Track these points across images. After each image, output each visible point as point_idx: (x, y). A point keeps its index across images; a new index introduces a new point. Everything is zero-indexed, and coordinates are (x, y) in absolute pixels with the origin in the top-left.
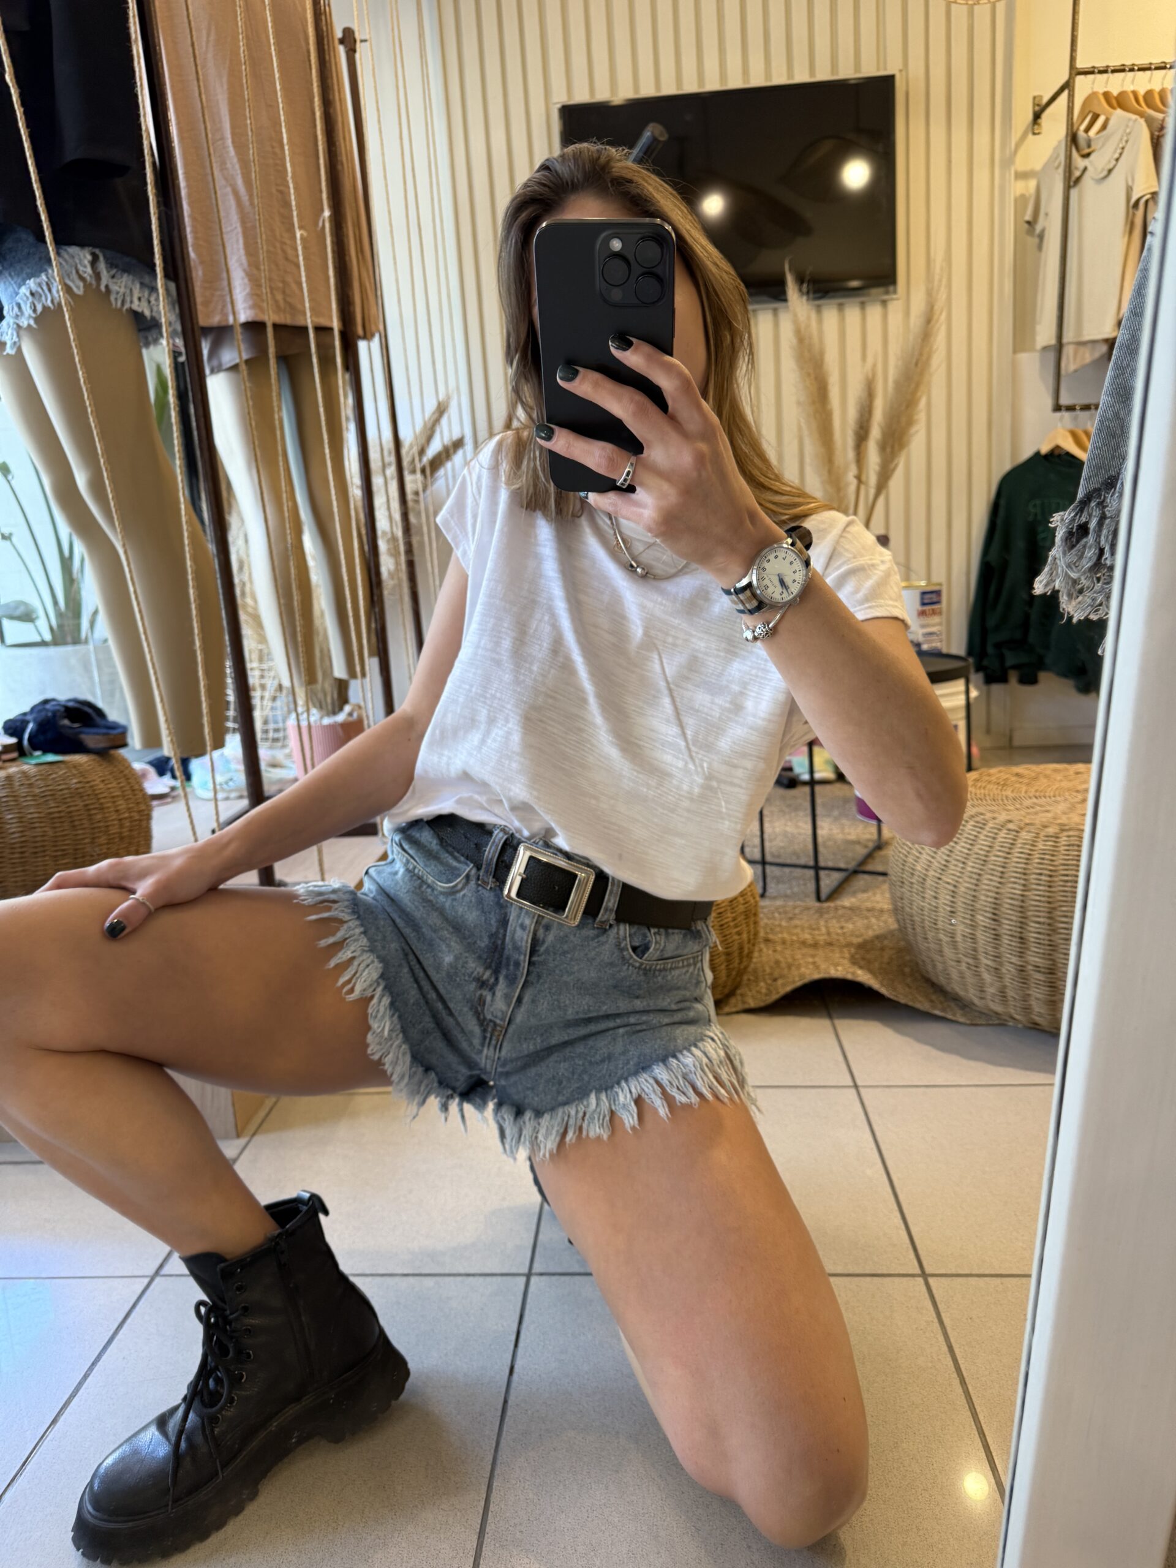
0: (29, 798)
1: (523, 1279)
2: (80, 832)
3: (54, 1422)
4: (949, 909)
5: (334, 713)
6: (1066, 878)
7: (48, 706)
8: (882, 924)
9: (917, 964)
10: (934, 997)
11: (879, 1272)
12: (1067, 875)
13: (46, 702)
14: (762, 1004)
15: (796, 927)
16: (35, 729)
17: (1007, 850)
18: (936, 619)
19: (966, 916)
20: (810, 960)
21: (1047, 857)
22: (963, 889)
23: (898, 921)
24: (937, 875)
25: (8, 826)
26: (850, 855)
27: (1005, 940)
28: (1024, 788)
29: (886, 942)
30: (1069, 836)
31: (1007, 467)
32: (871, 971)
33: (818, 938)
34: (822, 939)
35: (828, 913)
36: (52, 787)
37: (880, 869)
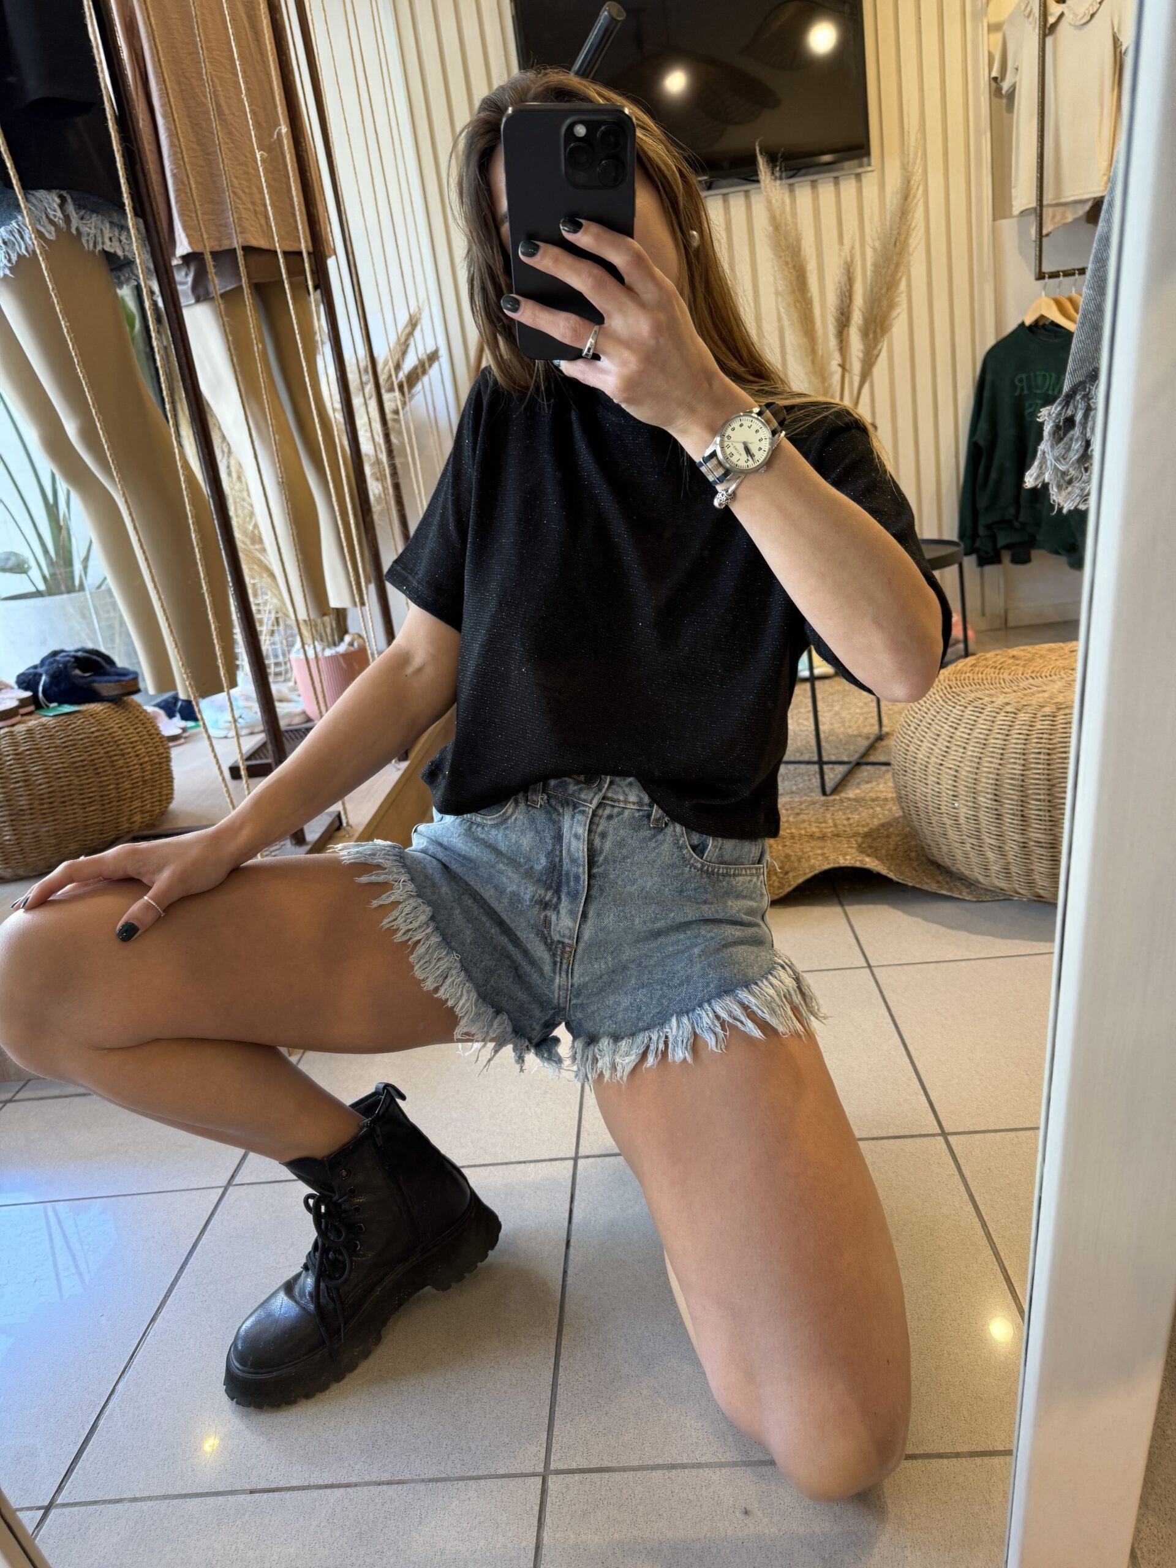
0: (51, 750)
1: (570, 1164)
2: (104, 779)
3: (153, 1319)
4: (951, 793)
5: (335, 645)
7: (58, 658)
8: (886, 812)
9: (922, 848)
10: (940, 878)
11: (902, 1134)
13: (55, 654)
15: (804, 821)
16: (48, 680)
17: (1007, 732)
19: (968, 799)
20: (819, 852)
21: (1045, 736)
22: (964, 773)
23: (902, 808)
24: (939, 762)
25: (36, 778)
26: (852, 748)
27: (1007, 819)
28: (1021, 669)
29: (891, 830)
30: (1065, 715)
31: (991, 341)
32: (878, 858)
33: (825, 830)
34: (829, 831)
35: (833, 805)
36: (71, 738)
37: (882, 759)
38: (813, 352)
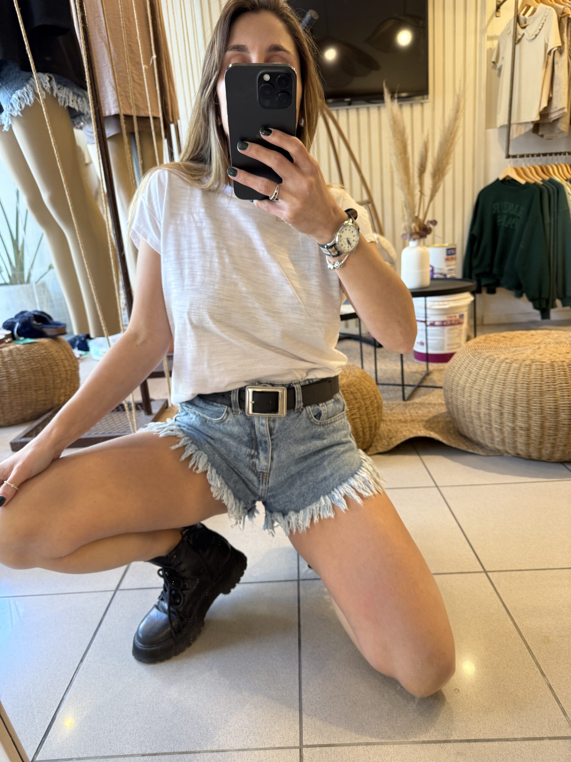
0: (21, 361)
1: (296, 583)
2: (47, 377)
3: (81, 661)
4: (477, 401)
6: (535, 385)
7: (25, 314)
8: (438, 410)
9: (458, 428)
10: (467, 444)
11: (464, 571)
12: (536, 384)
13: (22, 313)
14: (385, 450)
15: (395, 413)
16: (20, 325)
17: (506, 372)
18: (453, 262)
19: (486, 405)
20: (406, 428)
22: (484, 392)
23: (448, 408)
24: (471, 386)
25: (13, 375)
27: (506, 415)
29: (439, 419)
30: (536, 365)
31: (482, 187)
32: (436, 432)
33: (407, 418)
34: (409, 418)
35: (409, 406)
36: (32, 355)
37: (430, 384)
38: (409, 183)
